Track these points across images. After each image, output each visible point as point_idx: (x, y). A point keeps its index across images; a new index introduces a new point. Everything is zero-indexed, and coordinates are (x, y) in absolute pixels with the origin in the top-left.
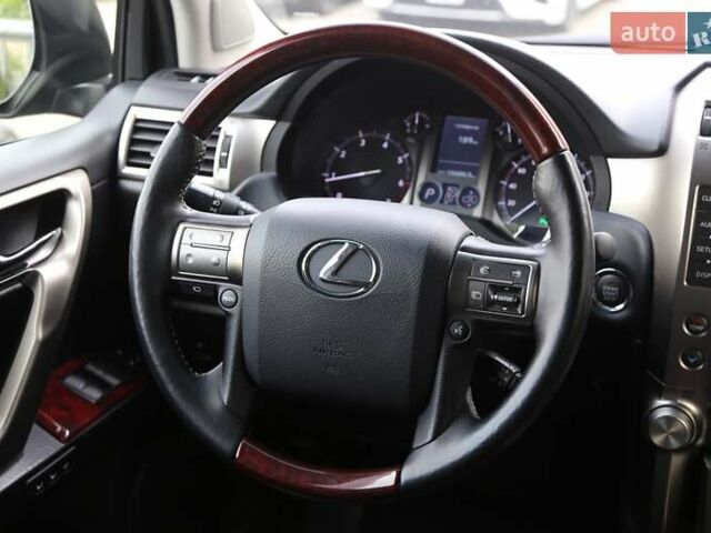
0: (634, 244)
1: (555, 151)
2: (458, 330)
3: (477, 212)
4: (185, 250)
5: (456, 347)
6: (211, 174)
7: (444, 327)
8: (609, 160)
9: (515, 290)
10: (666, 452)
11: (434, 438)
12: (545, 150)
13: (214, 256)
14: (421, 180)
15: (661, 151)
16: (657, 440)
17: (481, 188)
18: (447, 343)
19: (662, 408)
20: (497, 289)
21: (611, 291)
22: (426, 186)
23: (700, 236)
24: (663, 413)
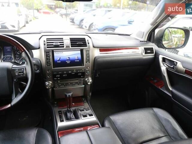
0: (38, 62)
1: (24, 51)
2: (15, 80)
3: (13, 61)
5: (15, 83)
7: (13, 80)
8: (32, 50)
9: (23, 72)
10: (49, 89)
11: (15, 97)
14: (2, 57)
15: (39, 48)
16: (47, 88)
17: (13, 57)
18: (14, 82)
19: (47, 83)
20: (20, 73)
21: (36, 69)
23: (47, 59)
24: (47, 84)
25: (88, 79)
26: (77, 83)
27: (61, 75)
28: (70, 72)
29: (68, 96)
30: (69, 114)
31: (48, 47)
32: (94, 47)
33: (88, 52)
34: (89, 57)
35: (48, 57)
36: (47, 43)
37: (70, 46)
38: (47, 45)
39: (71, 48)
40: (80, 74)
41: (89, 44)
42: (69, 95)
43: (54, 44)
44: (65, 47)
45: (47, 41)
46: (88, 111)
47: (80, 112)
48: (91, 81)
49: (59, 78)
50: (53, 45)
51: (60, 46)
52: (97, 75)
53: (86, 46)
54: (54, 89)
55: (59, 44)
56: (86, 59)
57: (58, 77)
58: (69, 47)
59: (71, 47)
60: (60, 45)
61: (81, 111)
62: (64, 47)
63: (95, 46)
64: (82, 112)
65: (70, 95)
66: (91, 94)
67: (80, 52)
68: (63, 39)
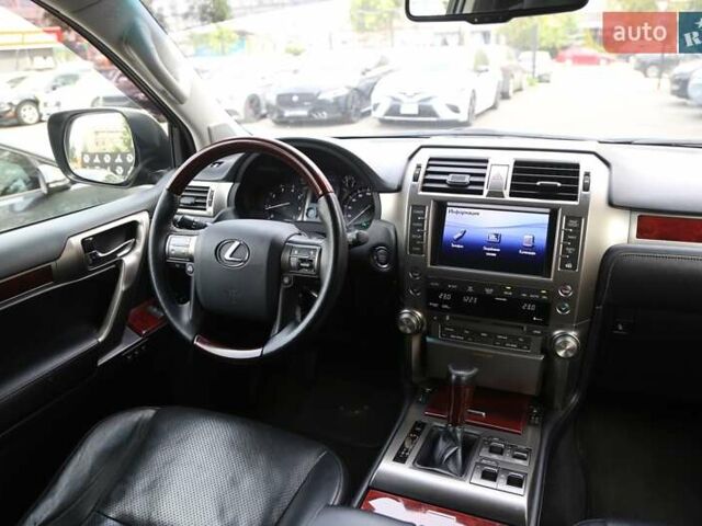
1: (326, 193)
2: (286, 280)
4: (171, 247)
5: (286, 289)
6: (205, 209)
7: (280, 281)
8: (381, 195)
9: (309, 261)
10: (407, 335)
11: (280, 331)
12: (321, 192)
13: (183, 250)
14: (307, 207)
15: (399, 189)
18: (282, 287)
19: (405, 314)
20: (303, 260)
21: (382, 258)
22: (308, 210)
23: (413, 230)
24: (405, 316)
25: (564, 335)
26: (513, 339)
27: (458, 295)
28: (489, 291)
29: (454, 377)
30: (442, 445)
31: (424, 189)
32: (611, 204)
33: (573, 223)
34: (575, 244)
35: (418, 224)
36: (427, 173)
37: (506, 192)
38: (425, 181)
39: (507, 198)
40: (531, 307)
41: (586, 188)
42: (459, 377)
43: (449, 178)
44: (486, 192)
45: (428, 165)
46: (520, 462)
47: (484, 453)
48: (572, 343)
49: (446, 306)
50: (444, 182)
51: (471, 187)
52: (620, 328)
53: (575, 199)
54: (428, 339)
55: (467, 179)
56: (564, 252)
57: (446, 302)
58: (502, 195)
59: (511, 195)
60: (472, 183)
61: (493, 450)
62: (481, 193)
63: (615, 203)
64: (495, 456)
65: (464, 378)
66: (574, 399)
67: (545, 219)
68: (486, 161)
